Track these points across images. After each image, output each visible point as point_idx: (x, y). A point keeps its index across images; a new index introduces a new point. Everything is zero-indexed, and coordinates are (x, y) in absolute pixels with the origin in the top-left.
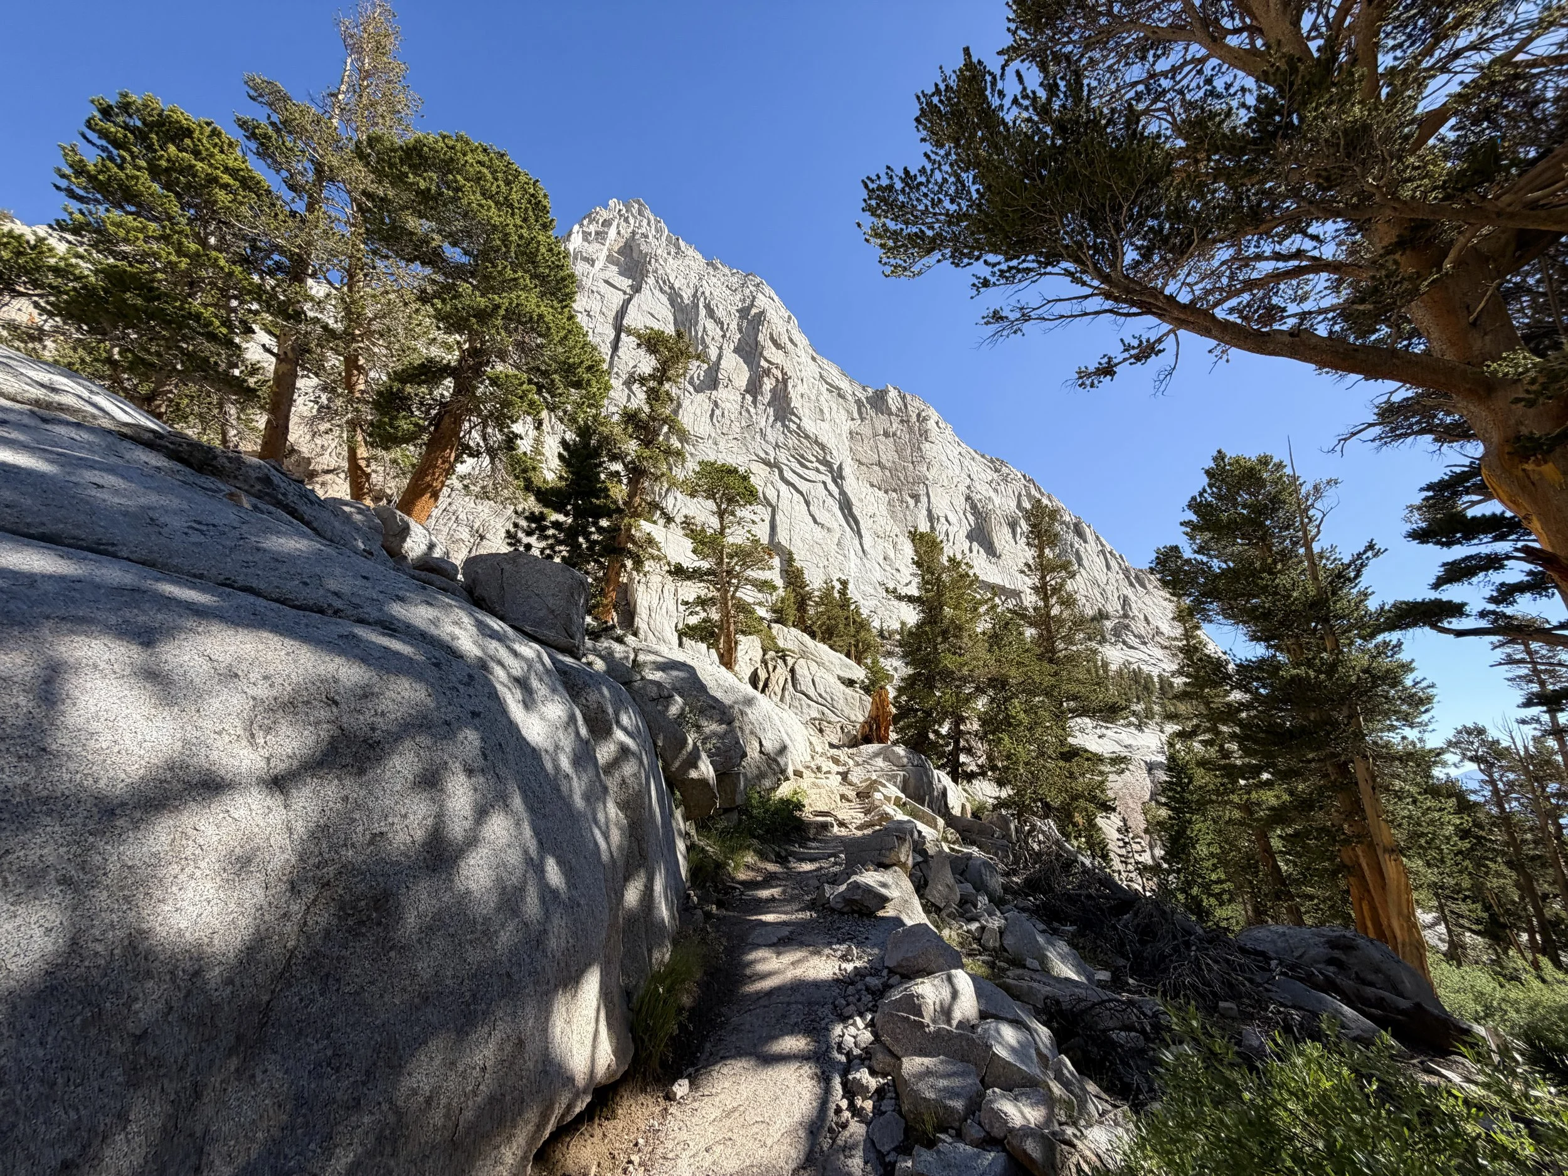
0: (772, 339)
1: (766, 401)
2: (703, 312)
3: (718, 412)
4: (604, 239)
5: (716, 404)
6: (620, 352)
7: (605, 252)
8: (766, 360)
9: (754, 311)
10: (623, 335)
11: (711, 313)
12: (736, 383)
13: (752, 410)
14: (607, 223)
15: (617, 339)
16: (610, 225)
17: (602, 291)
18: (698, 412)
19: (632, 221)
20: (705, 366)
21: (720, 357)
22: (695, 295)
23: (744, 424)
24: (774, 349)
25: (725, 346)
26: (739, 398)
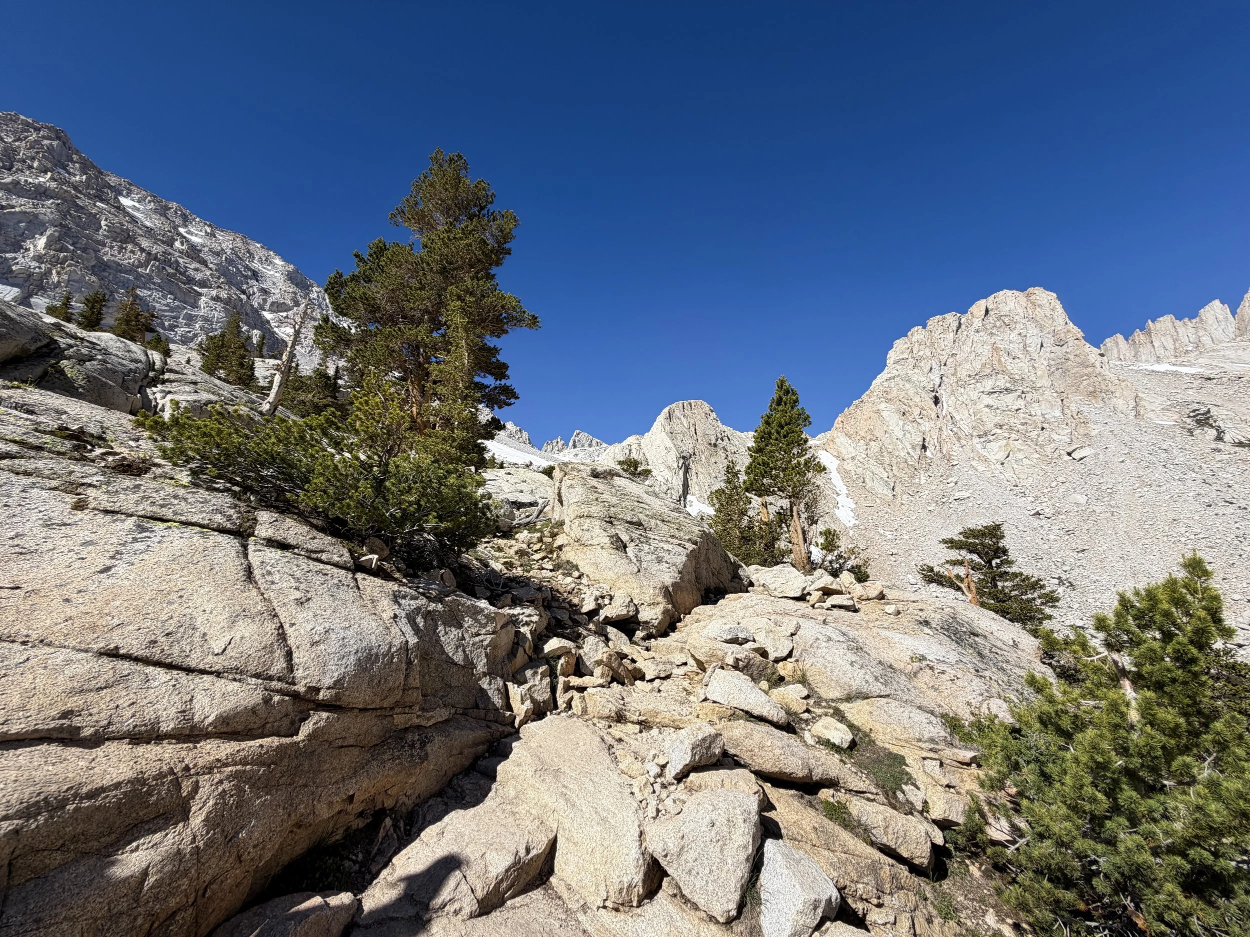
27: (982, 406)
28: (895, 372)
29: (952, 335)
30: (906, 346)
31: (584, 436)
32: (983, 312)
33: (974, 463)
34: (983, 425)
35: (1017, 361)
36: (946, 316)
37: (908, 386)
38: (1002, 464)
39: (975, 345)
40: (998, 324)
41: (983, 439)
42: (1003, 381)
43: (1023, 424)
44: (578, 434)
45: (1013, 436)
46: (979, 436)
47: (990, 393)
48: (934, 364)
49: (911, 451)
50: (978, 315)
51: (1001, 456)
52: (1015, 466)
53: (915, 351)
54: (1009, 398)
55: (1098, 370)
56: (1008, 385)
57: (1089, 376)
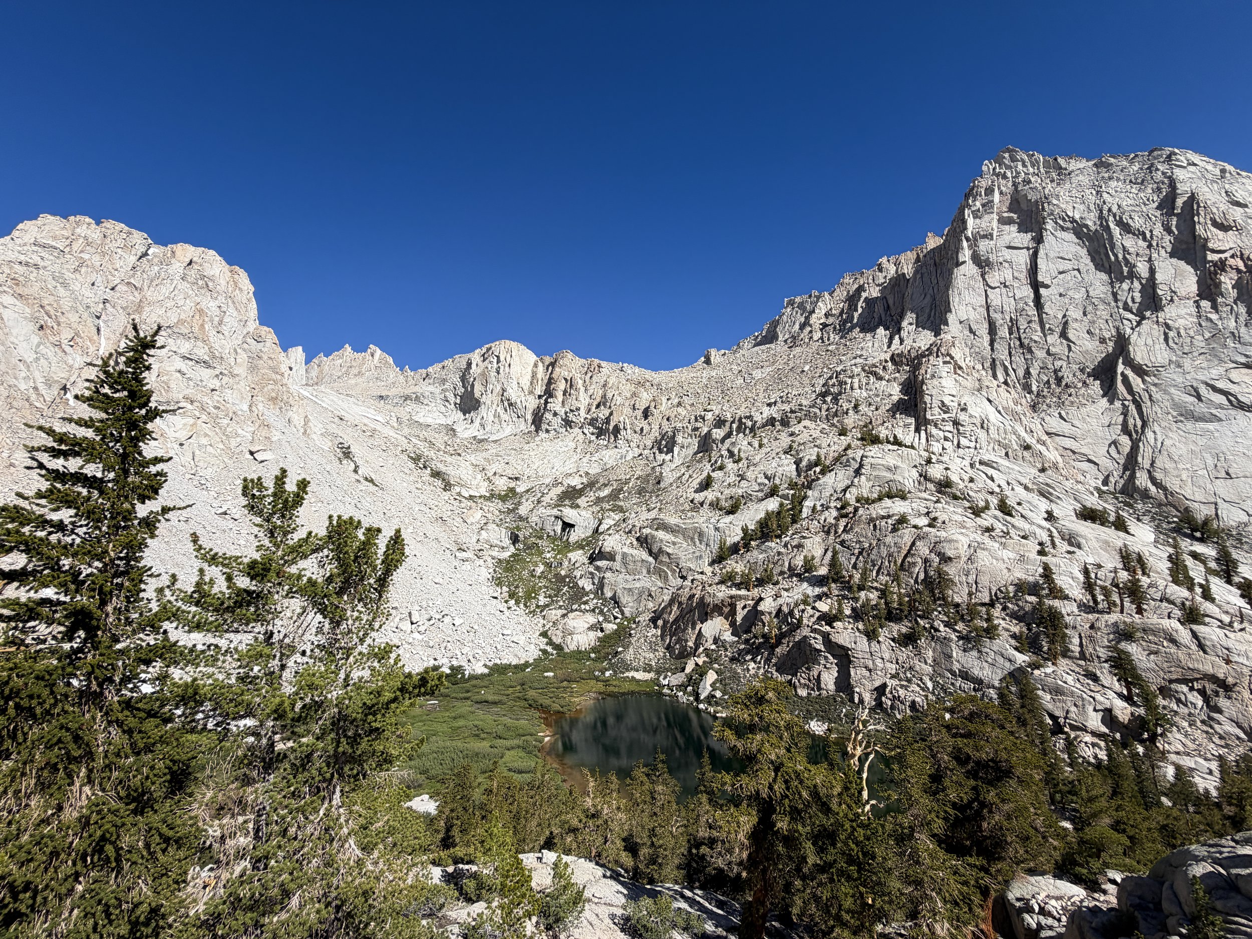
0: (1215, 224)
1: (1230, 301)
2: (1116, 231)
3: (1171, 334)
4: (992, 207)
5: (1167, 326)
6: (1047, 309)
7: (995, 217)
8: (1214, 251)
9: (1180, 202)
10: (1042, 291)
11: (1126, 228)
12: (1182, 292)
13: (1214, 317)
14: (989, 191)
15: (1038, 299)
16: (993, 191)
17: (1008, 258)
18: (1150, 342)
19: (1009, 174)
20: (1137, 285)
21: (1152, 271)
22: (1101, 217)
23: (1207, 335)
24: (1221, 234)
25: (1155, 255)
26: (1193, 310)
27: (173, 369)
28: (36, 259)
29: (133, 259)
30: (65, 233)
32: (188, 260)
34: (167, 391)
35: (220, 335)
36: (133, 231)
37: (61, 291)
38: (181, 445)
39: (176, 292)
40: (200, 282)
42: (203, 351)
43: (216, 408)
45: (204, 417)
47: (185, 358)
48: (99, 279)
50: (182, 258)
51: (182, 435)
52: (197, 452)
53: (76, 246)
54: (206, 373)
55: (285, 381)
56: (206, 358)
57: (276, 382)
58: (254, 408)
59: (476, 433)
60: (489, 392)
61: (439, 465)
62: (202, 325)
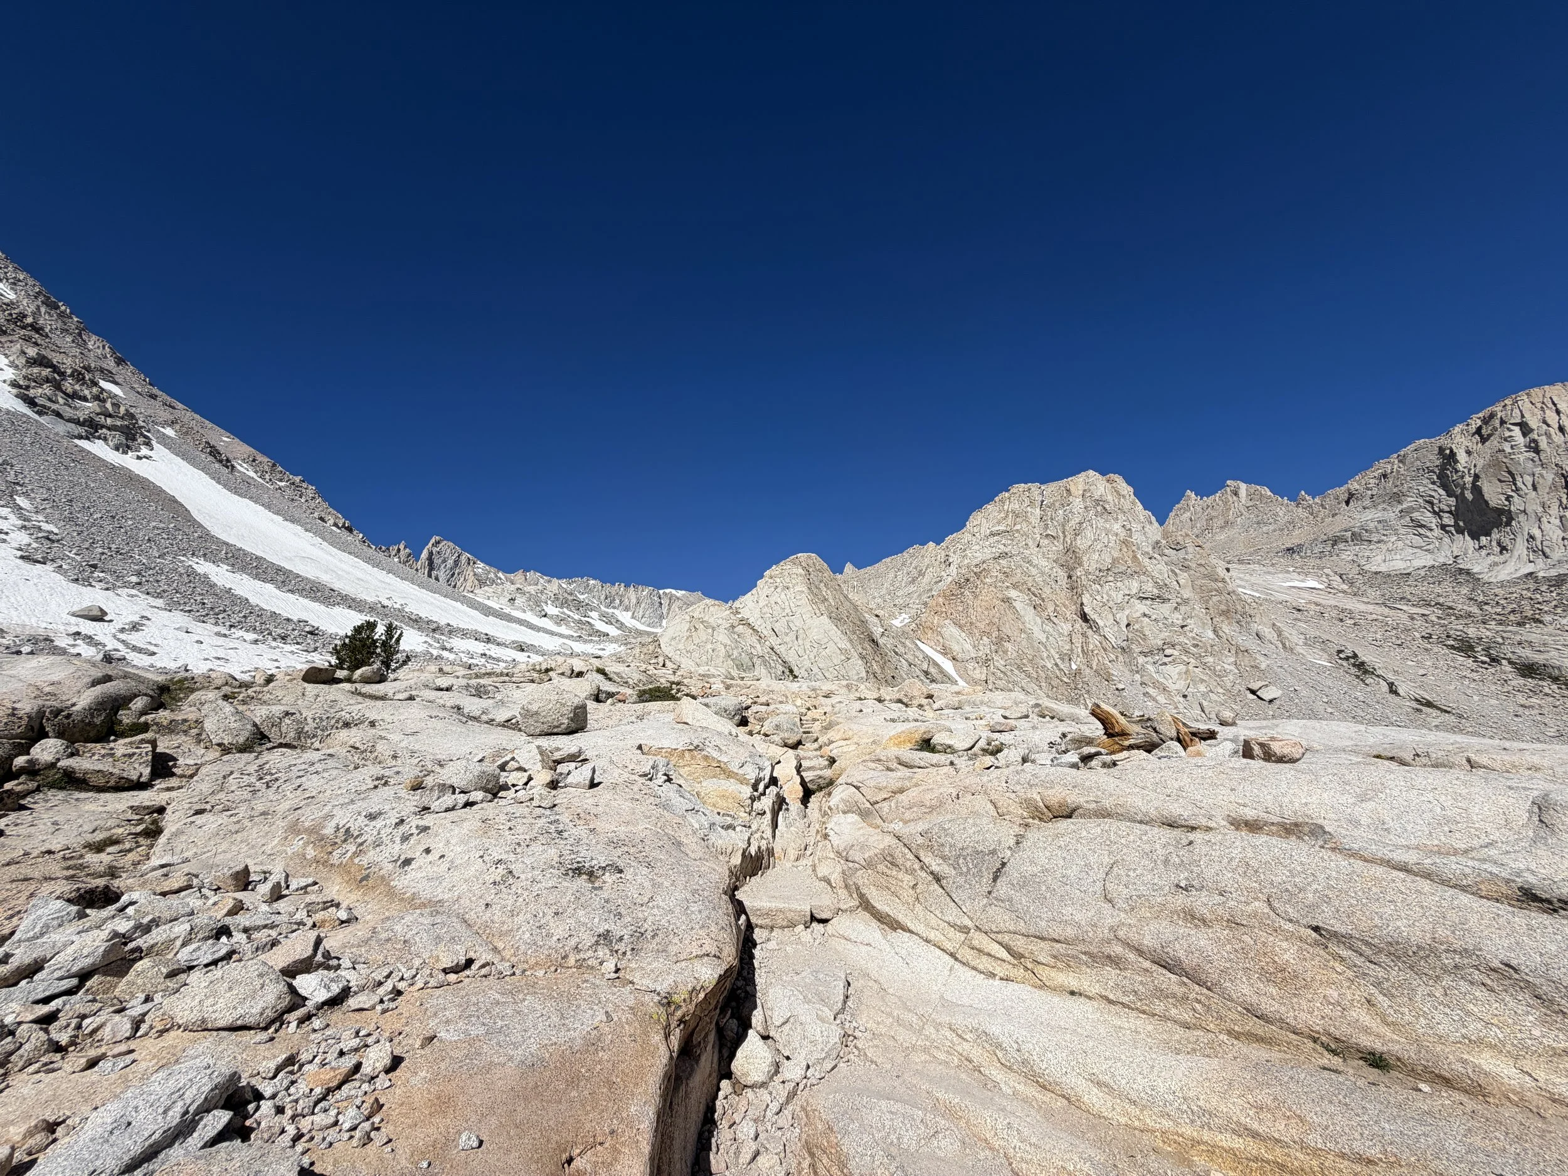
31: (447, 548)
32: (1081, 491)
33: (1151, 691)
34: (1144, 640)
35: (1154, 561)
36: (1030, 485)
38: (1185, 696)
40: (1099, 509)
41: (1149, 659)
42: (1150, 585)
43: (1196, 646)
44: (438, 543)
45: (1192, 661)
46: (1144, 654)
47: (1139, 598)
49: (1059, 662)
51: (1181, 685)
52: (1205, 704)
54: (1165, 609)
55: (1230, 588)
56: (1156, 591)
57: (1219, 592)
58: (1221, 633)
59: (1530, 568)
60: (1527, 490)
61: (1519, 651)
62: (1135, 557)
